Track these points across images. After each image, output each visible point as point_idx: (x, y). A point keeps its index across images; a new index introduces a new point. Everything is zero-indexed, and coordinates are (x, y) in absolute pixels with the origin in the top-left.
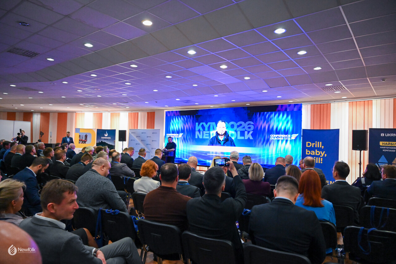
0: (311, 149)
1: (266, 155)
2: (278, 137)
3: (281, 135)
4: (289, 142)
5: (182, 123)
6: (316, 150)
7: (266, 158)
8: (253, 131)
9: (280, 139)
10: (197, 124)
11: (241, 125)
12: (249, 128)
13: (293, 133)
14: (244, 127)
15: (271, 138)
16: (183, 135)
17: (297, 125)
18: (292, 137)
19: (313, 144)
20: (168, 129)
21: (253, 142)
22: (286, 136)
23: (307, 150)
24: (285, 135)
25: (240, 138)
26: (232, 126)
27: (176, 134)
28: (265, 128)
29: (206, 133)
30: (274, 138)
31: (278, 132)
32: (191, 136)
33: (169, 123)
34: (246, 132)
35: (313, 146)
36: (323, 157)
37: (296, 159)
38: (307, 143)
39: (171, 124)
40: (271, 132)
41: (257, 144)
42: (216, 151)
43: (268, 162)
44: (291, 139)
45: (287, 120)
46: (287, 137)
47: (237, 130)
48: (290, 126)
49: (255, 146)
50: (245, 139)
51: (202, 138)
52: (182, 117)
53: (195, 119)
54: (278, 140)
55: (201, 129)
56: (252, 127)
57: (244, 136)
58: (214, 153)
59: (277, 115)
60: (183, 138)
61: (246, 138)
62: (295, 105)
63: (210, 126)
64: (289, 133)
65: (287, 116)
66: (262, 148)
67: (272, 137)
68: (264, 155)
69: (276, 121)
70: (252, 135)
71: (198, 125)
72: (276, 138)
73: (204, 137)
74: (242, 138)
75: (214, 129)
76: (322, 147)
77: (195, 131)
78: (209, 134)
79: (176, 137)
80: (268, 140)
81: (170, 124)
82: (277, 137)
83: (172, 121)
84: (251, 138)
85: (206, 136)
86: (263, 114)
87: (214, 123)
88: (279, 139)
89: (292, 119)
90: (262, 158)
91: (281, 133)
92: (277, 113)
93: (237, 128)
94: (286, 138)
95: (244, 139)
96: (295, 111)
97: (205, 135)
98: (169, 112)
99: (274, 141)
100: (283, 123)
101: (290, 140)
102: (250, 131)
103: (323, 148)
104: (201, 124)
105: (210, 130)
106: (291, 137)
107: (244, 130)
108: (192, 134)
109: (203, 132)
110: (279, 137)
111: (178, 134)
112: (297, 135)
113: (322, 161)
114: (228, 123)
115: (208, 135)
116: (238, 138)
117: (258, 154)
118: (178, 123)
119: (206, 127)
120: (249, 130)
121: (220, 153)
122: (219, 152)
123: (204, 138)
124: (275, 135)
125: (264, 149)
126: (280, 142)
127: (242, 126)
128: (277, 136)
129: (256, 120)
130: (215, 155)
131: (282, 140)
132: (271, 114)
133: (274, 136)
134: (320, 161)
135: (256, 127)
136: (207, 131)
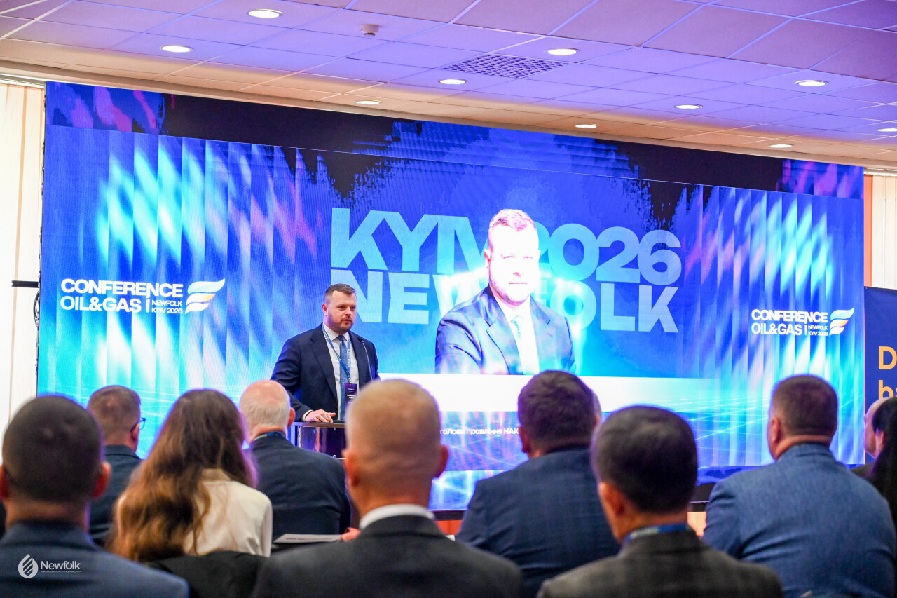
1: (735, 414)
2: (782, 321)
3: (792, 312)
4: (821, 344)
5: (218, 199)
7: (733, 430)
8: (676, 289)
9: (791, 331)
10: (340, 217)
11: (618, 247)
12: (661, 267)
13: (835, 305)
14: (634, 264)
15: (756, 328)
16: (222, 294)
17: (848, 270)
18: (832, 325)
20: (71, 239)
21: (680, 345)
22: (812, 317)
23: (881, 382)
24: (806, 313)
25: (614, 323)
26: (574, 251)
27: (154, 281)
28: (728, 273)
29: (407, 290)
30: (768, 329)
31: (781, 300)
32: (291, 302)
33: (85, 184)
34: (645, 292)
37: (849, 427)
38: (882, 349)
39: (111, 198)
40: (752, 294)
41: (697, 358)
42: (477, 408)
43: (741, 456)
44: (828, 331)
45: (814, 238)
46: (814, 324)
47: (598, 278)
48: (823, 271)
49: (686, 374)
50: (641, 329)
51: (379, 319)
52: (215, 152)
53: (322, 175)
54: (784, 339)
55: (374, 259)
56: (674, 263)
57: (635, 313)
58: (464, 420)
59: (777, 209)
60: (220, 317)
61: (646, 326)
62: (843, 170)
63: (433, 238)
64: (822, 305)
65: (815, 221)
66: (717, 381)
67: (760, 322)
68: (728, 418)
69: (775, 239)
70: (673, 306)
71: (353, 230)
72: (773, 330)
73: (397, 316)
74: (626, 324)
75: (460, 261)
77: (326, 267)
78: (431, 292)
79: (160, 312)
80: (743, 338)
81: (94, 200)
82: (777, 323)
83: (116, 170)
84: (670, 326)
85: (407, 307)
86: (723, 196)
87: (462, 224)
88: (786, 332)
89: (831, 238)
90: (718, 431)
91: (792, 304)
92: (778, 200)
93: (600, 264)
94: (811, 327)
95: (633, 329)
96: (843, 199)
97: (399, 298)
98: (86, 93)
99: (768, 340)
100: (799, 254)
101: (827, 337)
102: (662, 288)
104: (373, 219)
105: (438, 271)
106: (830, 321)
107: (631, 276)
108: (304, 291)
109: (385, 273)
110: (787, 324)
111: (176, 289)
112: (849, 313)
114: (551, 232)
115: (422, 299)
116: (603, 327)
117: (702, 414)
118: (178, 196)
119: (411, 243)
120: (656, 278)
121: (501, 421)
122: (496, 416)
123: (391, 320)
124: (770, 313)
125: (725, 387)
126: (791, 344)
127: (625, 257)
128: (777, 315)
129: (693, 228)
130: (473, 432)
131: (796, 336)
132: (754, 200)
133: (765, 315)
135: (689, 266)
136: (417, 270)
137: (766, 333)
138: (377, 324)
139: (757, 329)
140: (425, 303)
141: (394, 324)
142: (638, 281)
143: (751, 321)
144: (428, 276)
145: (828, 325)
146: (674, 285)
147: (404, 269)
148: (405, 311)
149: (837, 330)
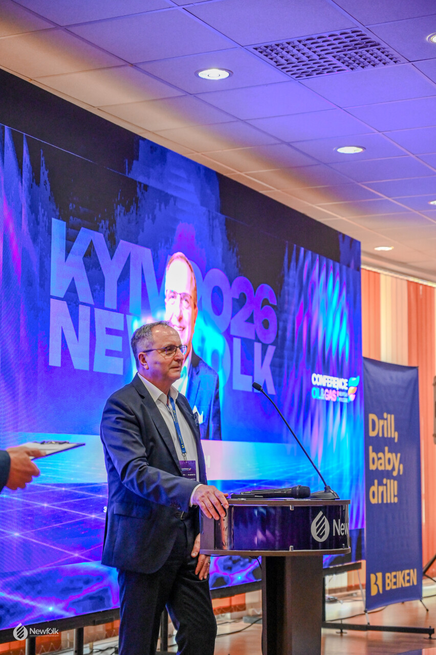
0: (378, 444)
2: (326, 386)
3: (331, 378)
6: (386, 449)
8: (274, 348)
9: (331, 397)
10: (58, 231)
11: (243, 299)
12: (266, 325)
14: (251, 319)
15: (314, 392)
18: (349, 392)
19: (381, 422)
22: (340, 384)
23: (371, 448)
24: (338, 379)
25: (240, 381)
29: (110, 331)
30: (320, 394)
31: (326, 364)
32: (17, 337)
35: (381, 435)
36: (398, 478)
38: (371, 417)
44: (347, 397)
45: (341, 306)
46: (342, 390)
47: (232, 333)
51: (86, 365)
53: (44, 175)
57: (252, 371)
64: (345, 371)
67: (316, 386)
70: (272, 365)
71: (68, 251)
72: (323, 396)
75: (145, 300)
76: (394, 438)
82: (325, 389)
84: (271, 388)
85: (107, 351)
86: (298, 255)
88: (329, 398)
92: (324, 264)
93: (233, 315)
94: (340, 394)
96: (353, 270)
97: (105, 342)
99: (320, 405)
102: (267, 346)
103: (396, 440)
105: (131, 311)
106: (348, 388)
107: (250, 332)
109: (92, 309)
110: (329, 389)
112: (357, 381)
113: (396, 494)
114: (204, 276)
115: (119, 344)
116: (234, 386)
119: (111, 272)
123: (96, 369)
124: (321, 378)
127: (247, 310)
131: (334, 402)
132: (313, 263)
134: (395, 496)
135: (281, 326)
136: (115, 307)
137: (320, 398)
138: (86, 371)
139: (316, 395)
140: (120, 349)
141: (98, 374)
142: (253, 338)
143: (312, 386)
144: (123, 315)
145: (347, 391)
146: (272, 344)
147: (107, 305)
148: (107, 357)
149: (352, 398)
